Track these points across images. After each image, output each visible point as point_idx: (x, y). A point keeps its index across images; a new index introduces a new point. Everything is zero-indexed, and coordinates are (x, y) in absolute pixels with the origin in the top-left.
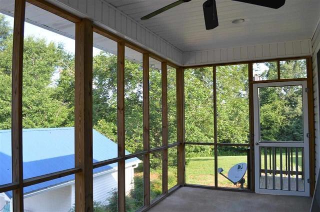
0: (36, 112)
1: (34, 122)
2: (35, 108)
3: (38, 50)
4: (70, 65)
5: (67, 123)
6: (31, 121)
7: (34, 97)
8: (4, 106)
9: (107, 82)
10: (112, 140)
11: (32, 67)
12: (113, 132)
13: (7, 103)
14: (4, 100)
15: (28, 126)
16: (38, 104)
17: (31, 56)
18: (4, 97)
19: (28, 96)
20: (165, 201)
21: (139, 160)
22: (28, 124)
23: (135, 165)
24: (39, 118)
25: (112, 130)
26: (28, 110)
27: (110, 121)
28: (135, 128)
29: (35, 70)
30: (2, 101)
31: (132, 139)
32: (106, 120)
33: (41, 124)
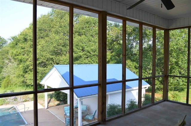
0: (94, 55)
1: (93, 61)
2: (93, 53)
3: (95, 22)
4: (111, 29)
5: (110, 62)
6: (91, 60)
7: (92, 48)
8: (78, 52)
9: (132, 38)
10: (134, 72)
11: (91, 31)
12: (135, 68)
13: (80, 51)
14: (78, 49)
15: (89, 63)
16: (94, 51)
17: (91, 25)
18: (78, 48)
19: (90, 47)
20: (151, 107)
21: (149, 85)
22: (90, 62)
23: (146, 88)
24: (95, 58)
25: (135, 66)
26: (90, 55)
27: (133, 61)
28: (149, 65)
29: (93, 33)
30: (77, 50)
31: (146, 72)
32: (131, 61)
33: (96, 62)
